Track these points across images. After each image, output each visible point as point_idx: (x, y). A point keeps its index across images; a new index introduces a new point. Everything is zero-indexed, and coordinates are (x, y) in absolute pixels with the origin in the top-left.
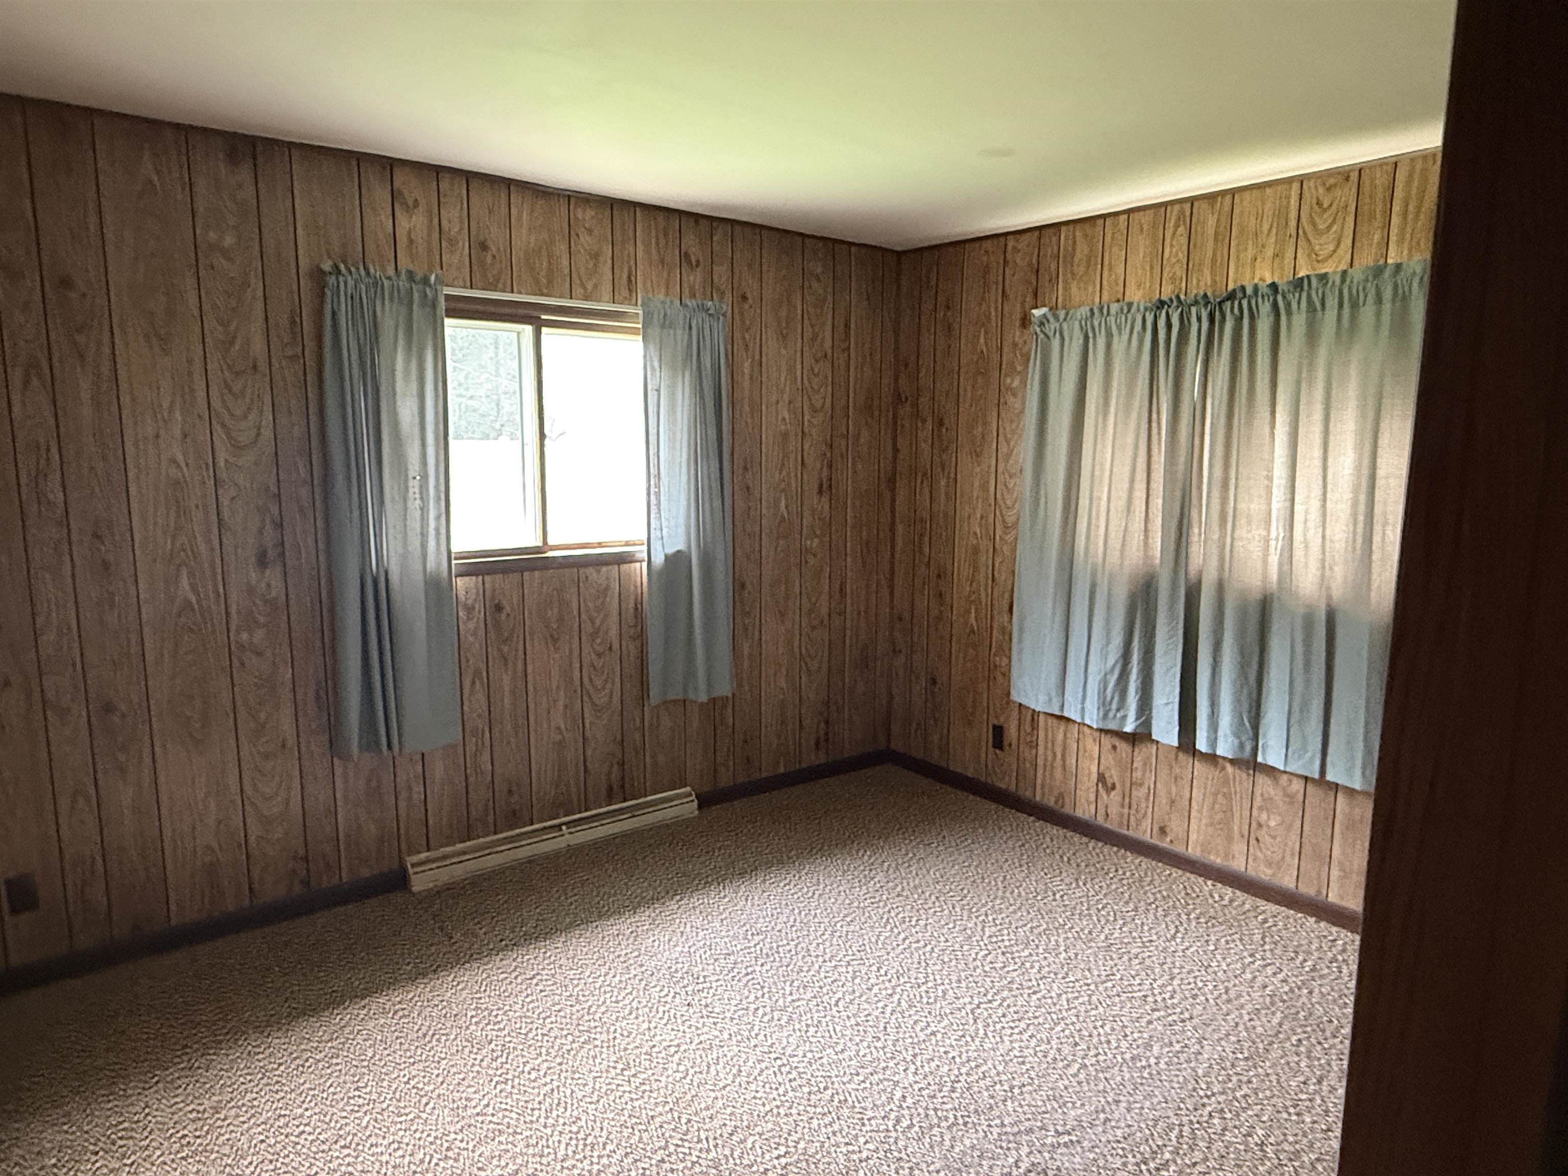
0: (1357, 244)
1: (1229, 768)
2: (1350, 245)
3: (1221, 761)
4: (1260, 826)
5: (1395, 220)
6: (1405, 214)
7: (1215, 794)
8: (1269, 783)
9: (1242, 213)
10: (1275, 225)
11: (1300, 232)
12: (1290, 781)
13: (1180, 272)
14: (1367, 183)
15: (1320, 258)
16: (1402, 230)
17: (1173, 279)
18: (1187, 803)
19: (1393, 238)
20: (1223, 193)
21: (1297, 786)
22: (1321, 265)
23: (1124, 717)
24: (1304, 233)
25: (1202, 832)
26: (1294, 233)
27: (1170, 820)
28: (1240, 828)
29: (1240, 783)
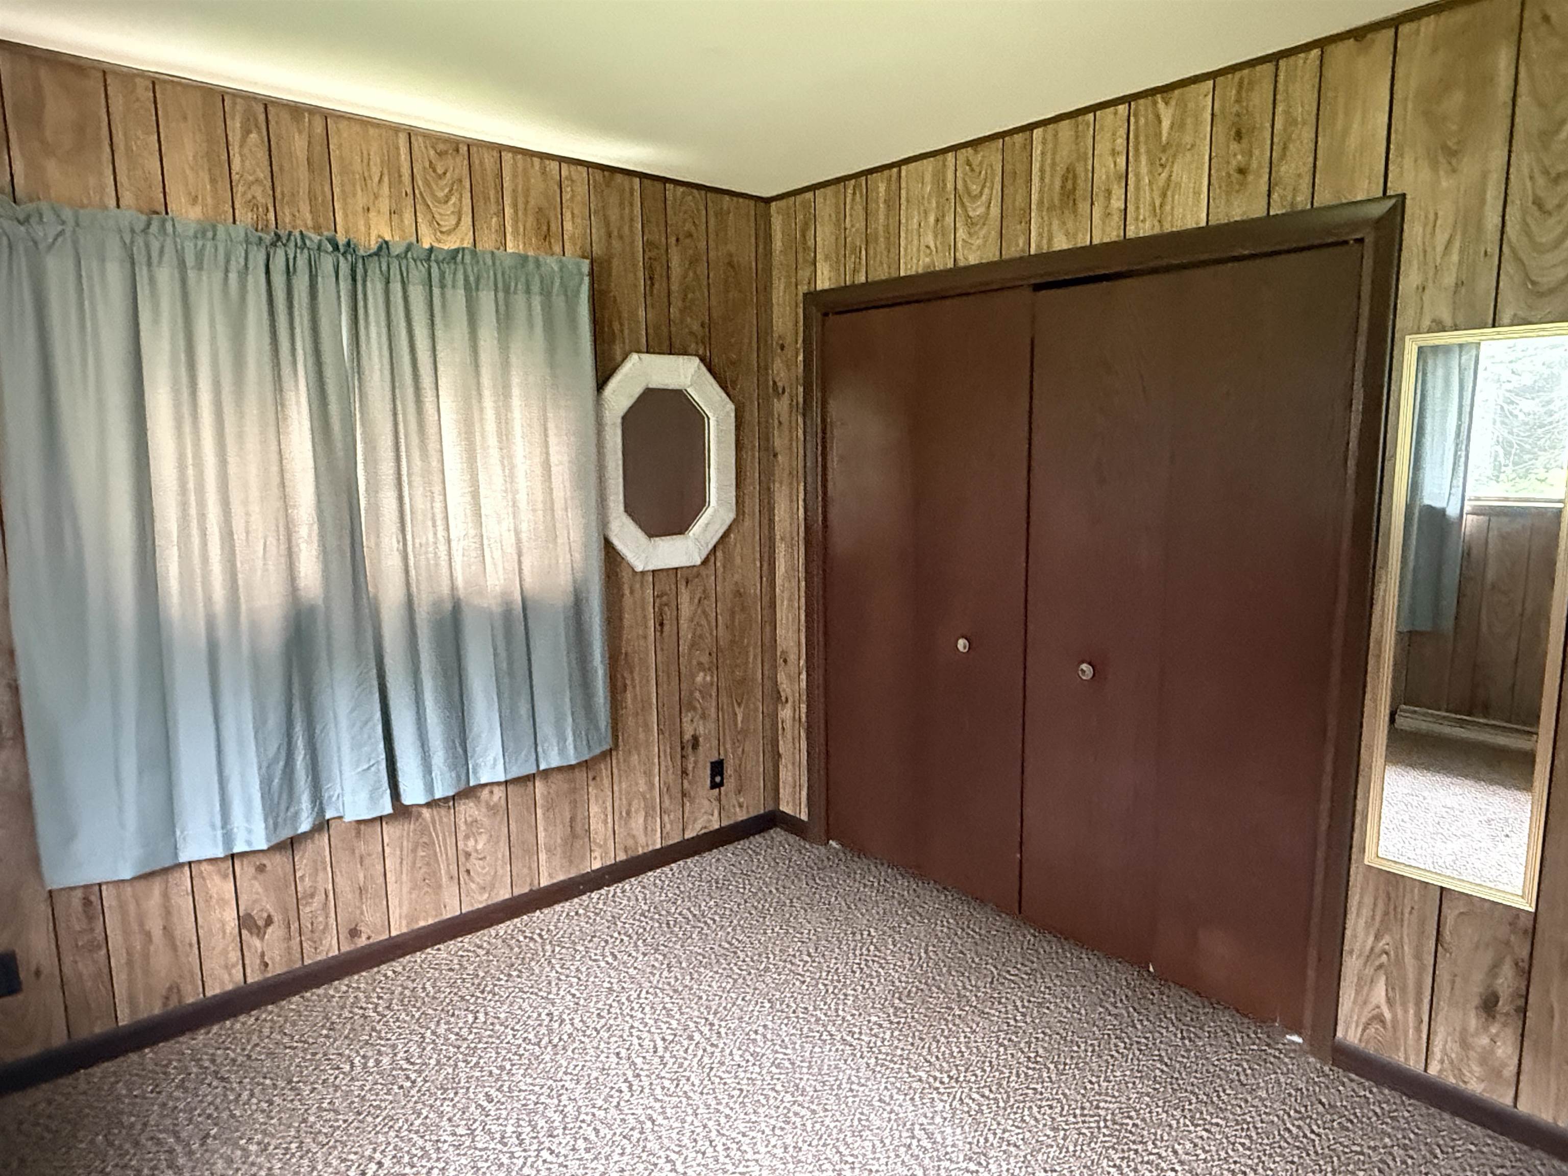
0: (478, 227)
1: (426, 813)
2: (470, 223)
3: (414, 809)
4: (468, 855)
5: (508, 211)
6: (515, 206)
7: (414, 850)
8: (472, 804)
9: (340, 146)
10: (386, 171)
11: (417, 192)
12: (492, 792)
13: (261, 195)
14: (477, 162)
15: (444, 229)
16: (516, 221)
17: (252, 204)
18: (382, 879)
19: (509, 229)
20: (314, 111)
21: (499, 793)
22: (444, 237)
23: (297, 814)
24: (421, 193)
25: (406, 903)
26: (410, 191)
27: (362, 913)
28: (448, 871)
29: (441, 822)
